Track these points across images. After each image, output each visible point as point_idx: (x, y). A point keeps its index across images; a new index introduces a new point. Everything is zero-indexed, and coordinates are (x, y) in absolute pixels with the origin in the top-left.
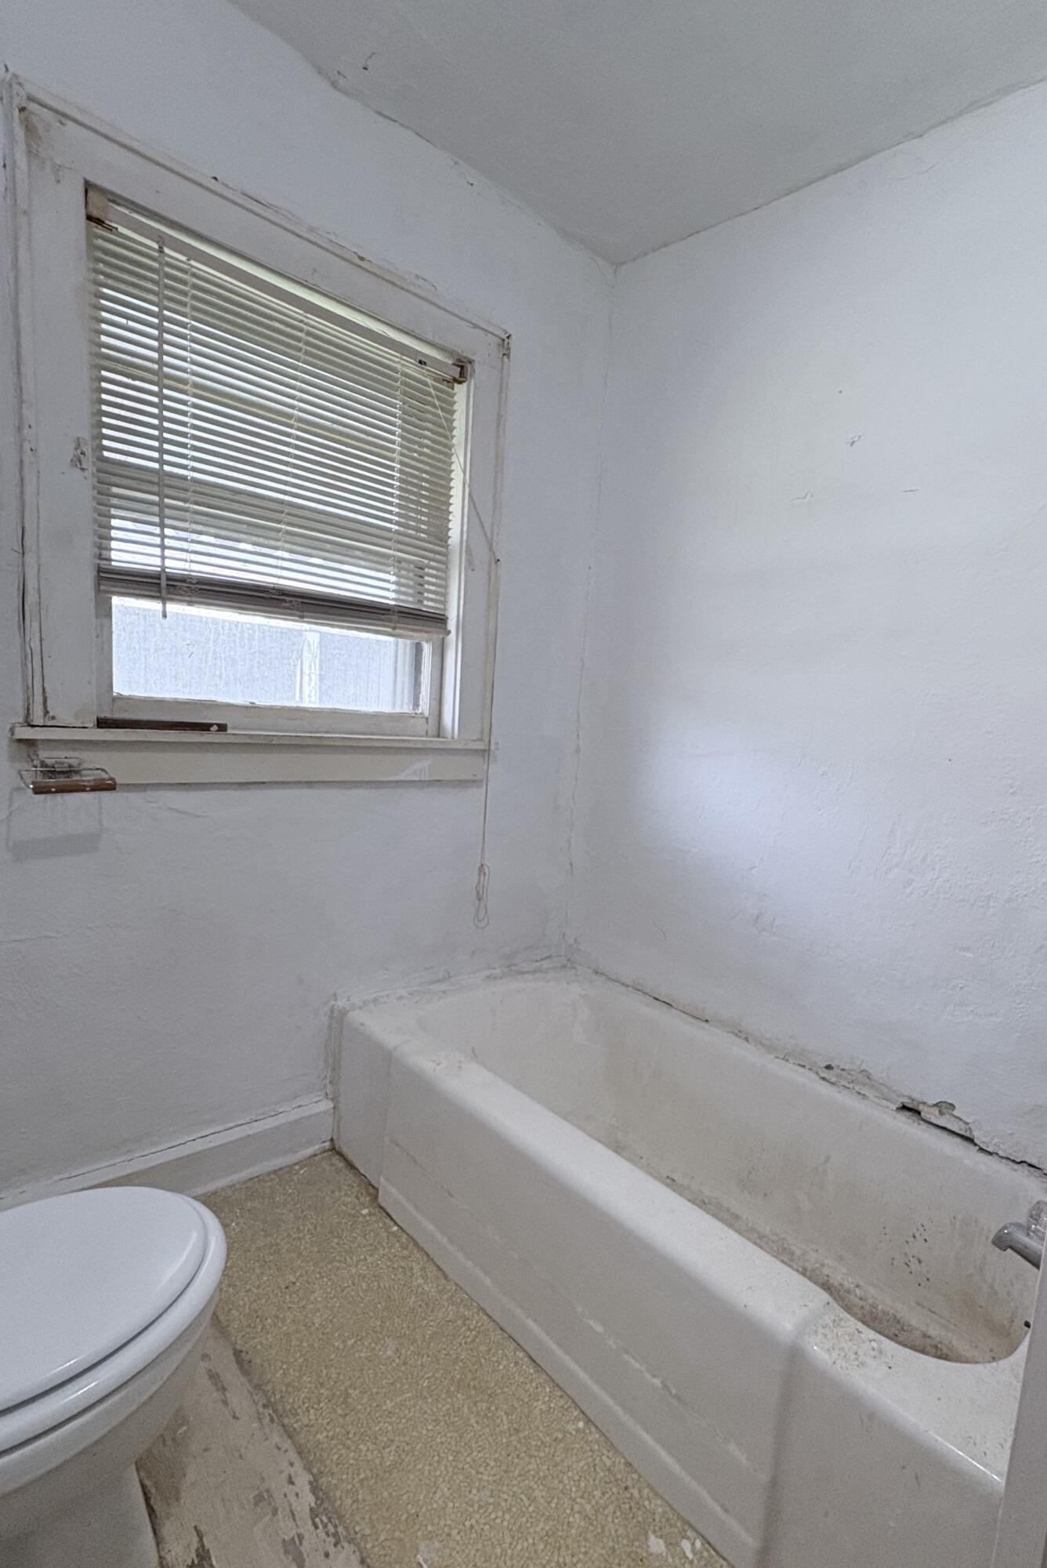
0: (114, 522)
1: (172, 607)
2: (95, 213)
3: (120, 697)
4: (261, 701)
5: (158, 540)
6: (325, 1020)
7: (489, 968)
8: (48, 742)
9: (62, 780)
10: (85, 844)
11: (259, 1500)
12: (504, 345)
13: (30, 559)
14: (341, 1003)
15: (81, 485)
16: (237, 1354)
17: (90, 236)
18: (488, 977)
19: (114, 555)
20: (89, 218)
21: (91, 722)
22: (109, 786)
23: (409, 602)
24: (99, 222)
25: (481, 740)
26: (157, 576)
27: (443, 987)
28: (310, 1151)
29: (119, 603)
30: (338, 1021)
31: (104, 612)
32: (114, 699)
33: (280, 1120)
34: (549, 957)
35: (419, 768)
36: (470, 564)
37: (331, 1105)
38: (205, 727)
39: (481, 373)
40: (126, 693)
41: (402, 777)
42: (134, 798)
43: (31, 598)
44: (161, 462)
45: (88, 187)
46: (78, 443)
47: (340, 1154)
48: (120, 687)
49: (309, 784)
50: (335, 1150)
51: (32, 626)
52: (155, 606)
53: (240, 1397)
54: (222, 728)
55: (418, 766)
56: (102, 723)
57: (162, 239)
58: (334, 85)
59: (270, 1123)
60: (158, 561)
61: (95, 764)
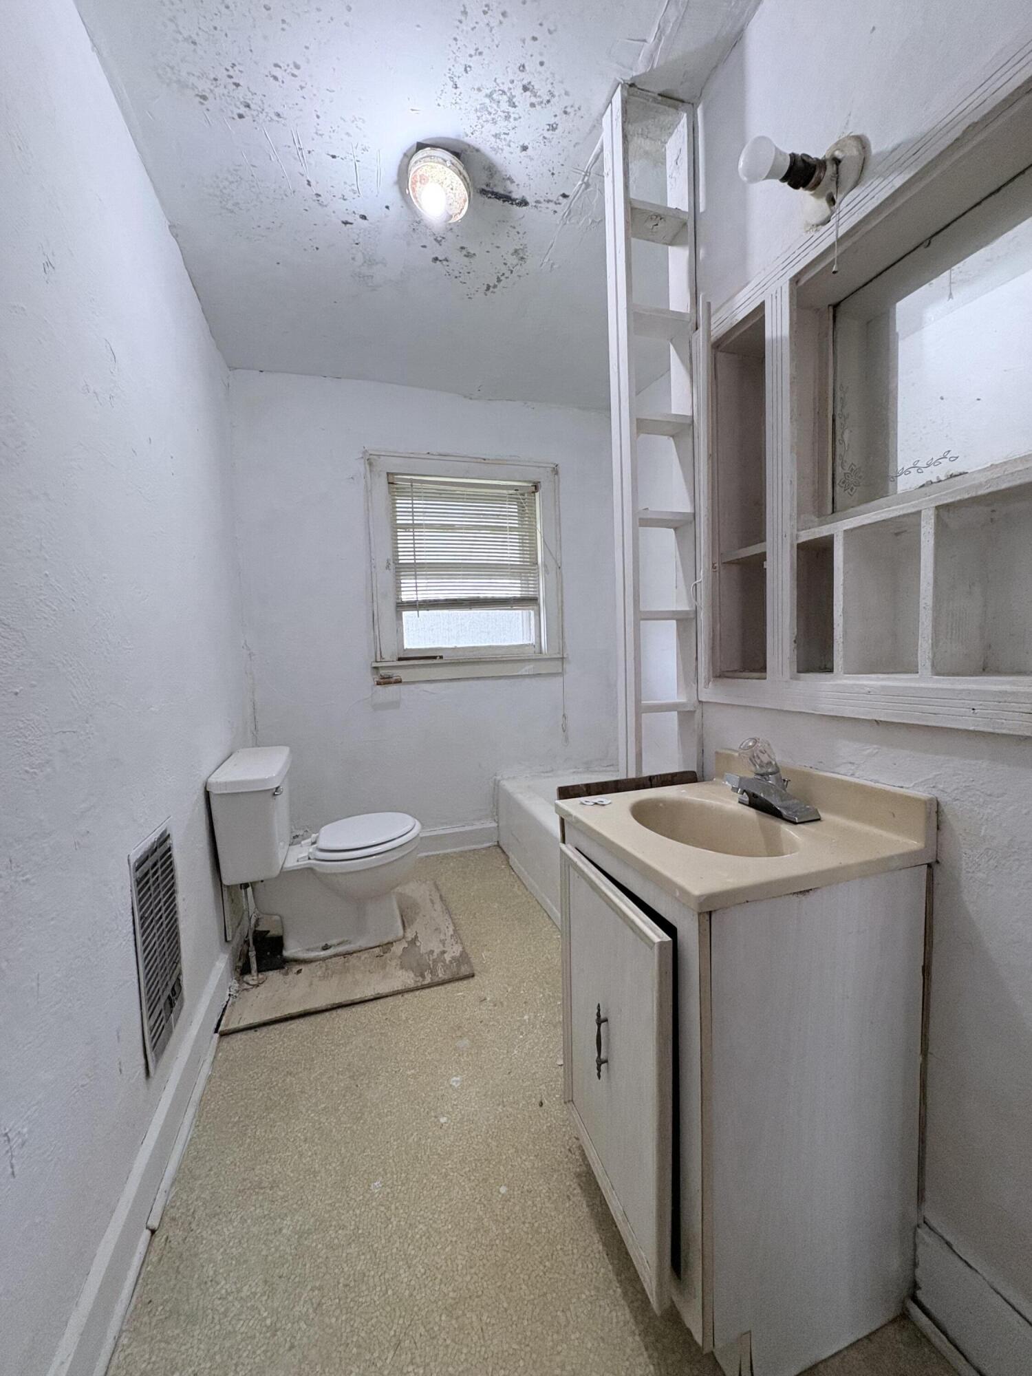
0: (402, 581)
1: (420, 612)
2: (391, 481)
3: (407, 649)
4: (459, 646)
5: (415, 589)
6: (492, 785)
7: (576, 768)
8: (382, 667)
9: (386, 680)
10: (395, 705)
11: (436, 929)
12: (555, 471)
13: (375, 603)
14: (499, 778)
15: (389, 575)
16: (441, 896)
17: (389, 488)
18: (574, 772)
19: (403, 597)
20: (389, 483)
21: (395, 659)
22: (399, 682)
23: (525, 594)
24: (392, 483)
25: (559, 653)
26: (415, 602)
27: (549, 774)
28: (488, 845)
29: (406, 614)
30: (497, 784)
31: (399, 618)
32: (405, 650)
33: (474, 827)
34: (612, 765)
35: (528, 669)
36: (547, 571)
37: (496, 825)
38: (435, 658)
39: (544, 487)
40: (409, 647)
41: (520, 673)
42: (412, 687)
43: (375, 618)
44: (415, 559)
45: (388, 474)
46: (388, 560)
47: (501, 848)
48: (406, 646)
49: (478, 678)
50: (499, 846)
51: (376, 627)
52: (415, 613)
53: (438, 906)
54: (441, 657)
55: (527, 668)
56: (400, 659)
57: (412, 481)
58: (471, 399)
59: (468, 828)
60: (415, 596)
61: (397, 674)
